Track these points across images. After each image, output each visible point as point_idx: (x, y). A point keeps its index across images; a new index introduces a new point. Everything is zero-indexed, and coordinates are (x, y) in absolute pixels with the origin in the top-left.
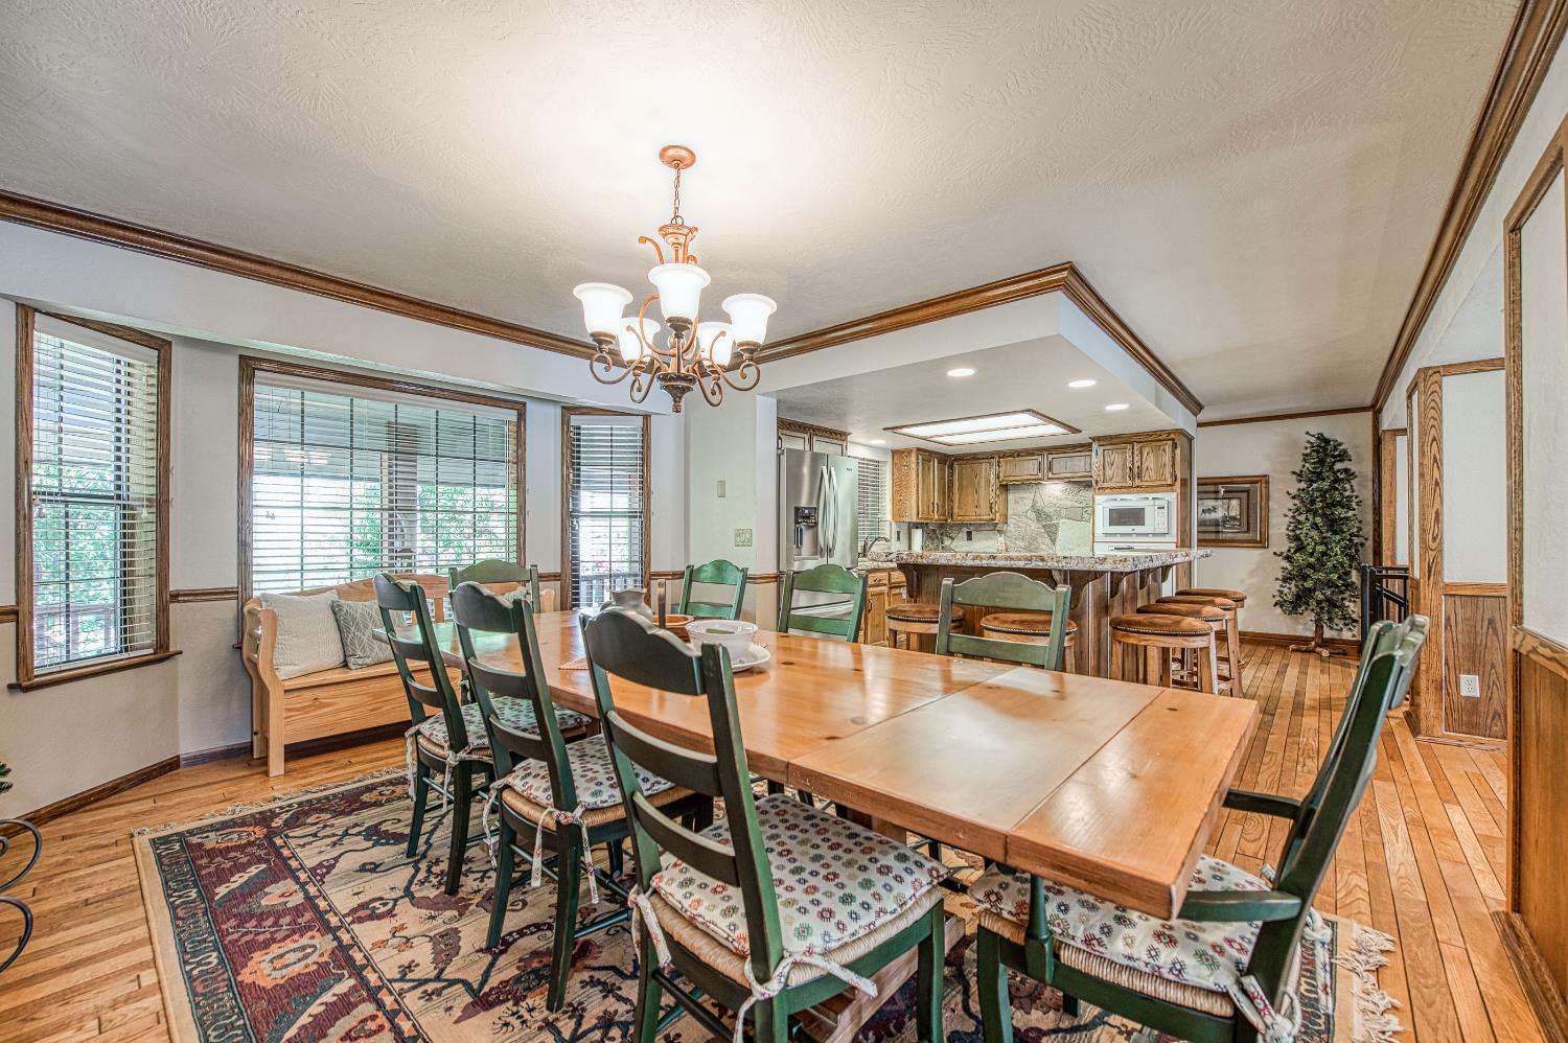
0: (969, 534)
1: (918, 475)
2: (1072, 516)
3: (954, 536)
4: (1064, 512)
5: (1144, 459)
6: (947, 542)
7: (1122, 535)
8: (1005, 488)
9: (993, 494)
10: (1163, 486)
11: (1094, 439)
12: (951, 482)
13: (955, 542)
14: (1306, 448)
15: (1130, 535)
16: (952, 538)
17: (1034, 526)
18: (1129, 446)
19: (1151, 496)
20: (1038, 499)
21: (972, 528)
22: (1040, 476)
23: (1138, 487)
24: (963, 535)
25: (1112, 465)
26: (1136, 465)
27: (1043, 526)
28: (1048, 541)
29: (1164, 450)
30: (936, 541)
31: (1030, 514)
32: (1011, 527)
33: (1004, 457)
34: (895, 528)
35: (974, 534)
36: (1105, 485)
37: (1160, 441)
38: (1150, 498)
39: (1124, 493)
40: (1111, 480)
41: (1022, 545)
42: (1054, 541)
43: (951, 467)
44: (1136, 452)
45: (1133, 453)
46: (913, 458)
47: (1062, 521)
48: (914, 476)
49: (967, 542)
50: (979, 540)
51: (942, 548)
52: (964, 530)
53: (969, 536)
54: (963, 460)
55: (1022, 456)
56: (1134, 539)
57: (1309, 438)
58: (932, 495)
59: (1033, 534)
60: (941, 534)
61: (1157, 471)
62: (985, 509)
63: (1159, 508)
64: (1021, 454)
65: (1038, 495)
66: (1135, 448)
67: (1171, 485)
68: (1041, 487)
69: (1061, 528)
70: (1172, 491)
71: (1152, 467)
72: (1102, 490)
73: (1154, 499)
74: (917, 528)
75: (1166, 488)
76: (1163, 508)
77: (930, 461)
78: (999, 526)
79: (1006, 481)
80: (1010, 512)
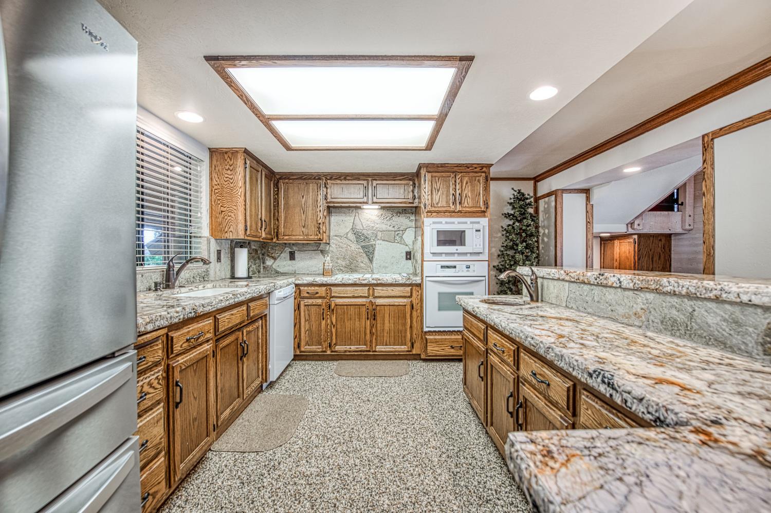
0: (292, 253)
1: (245, 183)
2: (386, 238)
3: (276, 255)
4: (379, 234)
5: (464, 188)
6: (269, 262)
7: (447, 254)
8: (331, 209)
9: (321, 215)
10: (477, 212)
11: (420, 166)
12: (277, 201)
13: (278, 262)
15: (453, 254)
16: (275, 259)
17: (355, 247)
18: (452, 175)
19: (469, 220)
20: (357, 222)
21: (295, 248)
22: (365, 200)
23: (460, 211)
24: (286, 255)
25: (438, 191)
26: (458, 192)
27: (362, 247)
28: (366, 260)
29: (479, 181)
31: (352, 236)
32: (332, 248)
33: (331, 179)
34: (214, 247)
35: (297, 255)
36: (433, 209)
37: (476, 172)
38: (469, 223)
39: (447, 217)
40: (437, 204)
41: (344, 264)
42: (371, 260)
43: (276, 185)
44: (458, 181)
45: (455, 182)
46: (241, 161)
47: (378, 242)
48: (241, 184)
49: (290, 262)
50: (302, 259)
51: (264, 267)
52: (288, 250)
53: (292, 256)
54: (289, 179)
55: (349, 180)
56: (456, 258)
57: (513, 192)
58: (260, 210)
59: (353, 254)
60: (263, 255)
61: (473, 199)
62: (312, 229)
63: (477, 231)
64: (348, 178)
65: (357, 218)
66: (457, 178)
67: (484, 212)
68: (360, 211)
69: (376, 249)
70: (484, 216)
71: (470, 195)
72: (429, 214)
73: (471, 223)
74: (241, 247)
75: (480, 214)
76: (479, 231)
77: (258, 171)
78: (322, 246)
79: (333, 202)
80: (332, 233)
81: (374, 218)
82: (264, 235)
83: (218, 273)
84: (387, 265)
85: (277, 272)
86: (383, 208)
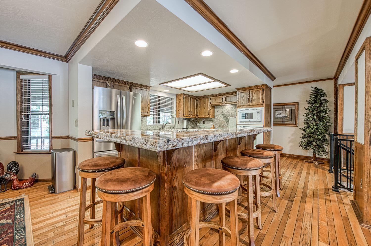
0: (204, 121)
1: (183, 103)
2: (233, 116)
4: (231, 114)
5: (253, 95)
6: (198, 124)
7: (246, 122)
8: (213, 107)
9: (209, 109)
11: (237, 89)
12: (197, 105)
13: (200, 124)
14: (311, 92)
15: (248, 122)
16: (199, 123)
17: (222, 119)
18: (248, 91)
19: (255, 108)
20: (223, 110)
21: (205, 120)
22: (223, 103)
23: (251, 105)
24: (202, 122)
25: (243, 98)
26: (251, 97)
27: (225, 119)
28: (226, 124)
29: (260, 92)
30: (194, 124)
31: (221, 115)
32: (215, 120)
33: (212, 97)
34: (177, 120)
35: (205, 122)
36: (241, 105)
37: (259, 89)
39: (247, 108)
40: (242, 103)
41: (219, 125)
42: (228, 124)
43: (197, 100)
45: (250, 93)
46: (182, 97)
47: (230, 117)
48: (182, 103)
49: (203, 124)
50: (207, 123)
51: (197, 126)
52: (203, 120)
53: (204, 123)
54: (201, 98)
56: (250, 123)
57: (312, 89)
58: (189, 109)
59: (222, 122)
60: (196, 122)
61: (257, 100)
62: (207, 114)
63: (258, 113)
64: (217, 96)
65: (223, 109)
66: (250, 92)
67: (262, 104)
68: (224, 107)
69: (230, 120)
70: (262, 106)
71: (256, 98)
72: (239, 107)
73: (256, 109)
74: (185, 120)
75: (260, 106)
76: (259, 113)
77: (189, 98)
78: (212, 119)
79: (213, 104)
80: (215, 115)
81: (229, 108)
82: (191, 116)
83: (178, 127)
84: (233, 126)
85: (200, 127)
86: (231, 105)
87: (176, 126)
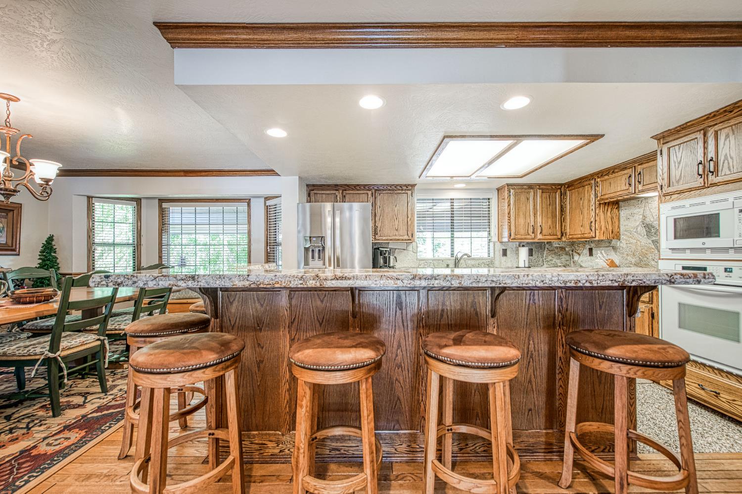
0: (591, 250)
5: (721, 146)
6: (576, 257)
7: (693, 250)
8: (612, 204)
9: (592, 213)
13: (582, 258)
15: (702, 249)
16: (579, 254)
17: (645, 241)
18: (700, 135)
19: (731, 196)
20: (648, 213)
21: (593, 245)
23: (711, 185)
24: (586, 251)
25: (679, 163)
26: (709, 156)
30: (567, 256)
32: (622, 244)
33: (601, 177)
34: (500, 247)
35: (594, 251)
36: (671, 189)
38: (728, 199)
39: (695, 196)
40: (678, 182)
43: (563, 194)
44: (710, 141)
45: (706, 142)
46: (506, 192)
49: (590, 258)
51: (573, 262)
52: (588, 247)
53: (591, 254)
55: (617, 172)
56: (708, 255)
58: (532, 220)
59: (643, 250)
60: (572, 251)
62: (587, 227)
63: (741, 211)
64: (616, 171)
66: (708, 135)
71: (733, 154)
72: (668, 198)
73: (735, 199)
74: (523, 246)
77: (528, 193)
78: (614, 242)
79: (603, 199)
80: (622, 228)
82: (542, 237)
83: (504, 263)
87: (497, 263)
